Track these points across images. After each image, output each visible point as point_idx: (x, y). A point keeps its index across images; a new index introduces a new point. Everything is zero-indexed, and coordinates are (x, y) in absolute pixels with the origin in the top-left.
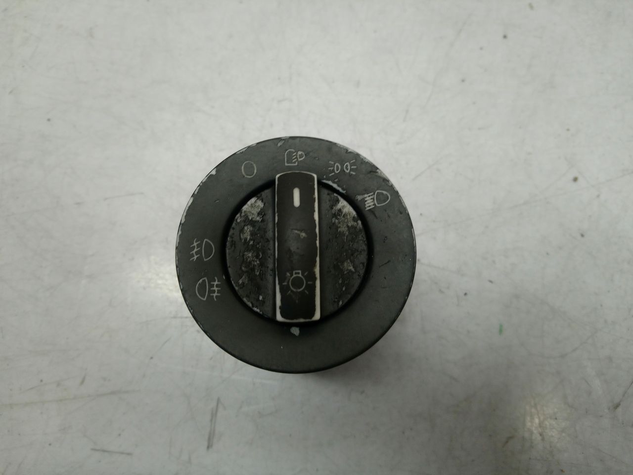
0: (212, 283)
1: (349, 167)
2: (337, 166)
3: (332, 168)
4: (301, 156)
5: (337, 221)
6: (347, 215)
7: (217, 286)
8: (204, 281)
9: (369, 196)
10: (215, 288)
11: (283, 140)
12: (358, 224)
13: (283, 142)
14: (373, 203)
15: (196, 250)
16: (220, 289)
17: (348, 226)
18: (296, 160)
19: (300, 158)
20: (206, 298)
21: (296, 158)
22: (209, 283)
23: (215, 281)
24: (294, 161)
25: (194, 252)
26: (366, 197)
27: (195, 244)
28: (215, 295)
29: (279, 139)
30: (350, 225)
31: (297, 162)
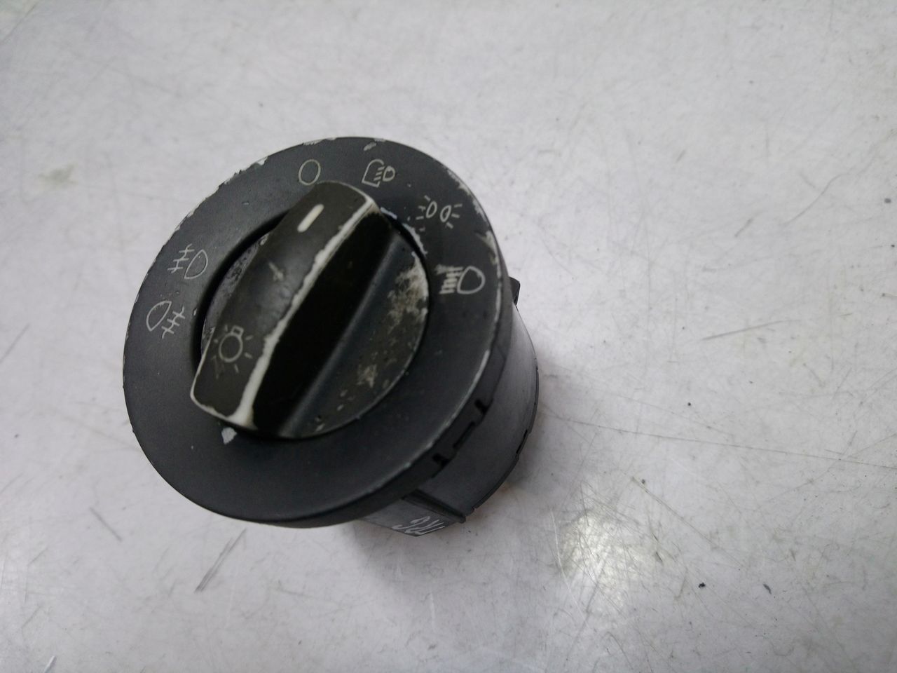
0: (174, 313)
1: (448, 214)
2: (433, 208)
3: (423, 208)
4: (389, 174)
5: (395, 297)
6: (412, 293)
7: (178, 320)
8: (166, 305)
9: (455, 272)
10: (173, 322)
11: (376, 142)
12: (420, 313)
13: (375, 144)
14: (453, 286)
15: (182, 259)
16: (178, 325)
17: (405, 311)
18: (380, 178)
19: (387, 176)
20: (153, 328)
21: (382, 176)
22: (171, 311)
23: (179, 313)
24: (376, 179)
25: (178, 261)
26: (449, 272)
27: (186, 251)
28: (167, 330)
29: (371, 140)
30: (409, 310)
31: (379, 183)
